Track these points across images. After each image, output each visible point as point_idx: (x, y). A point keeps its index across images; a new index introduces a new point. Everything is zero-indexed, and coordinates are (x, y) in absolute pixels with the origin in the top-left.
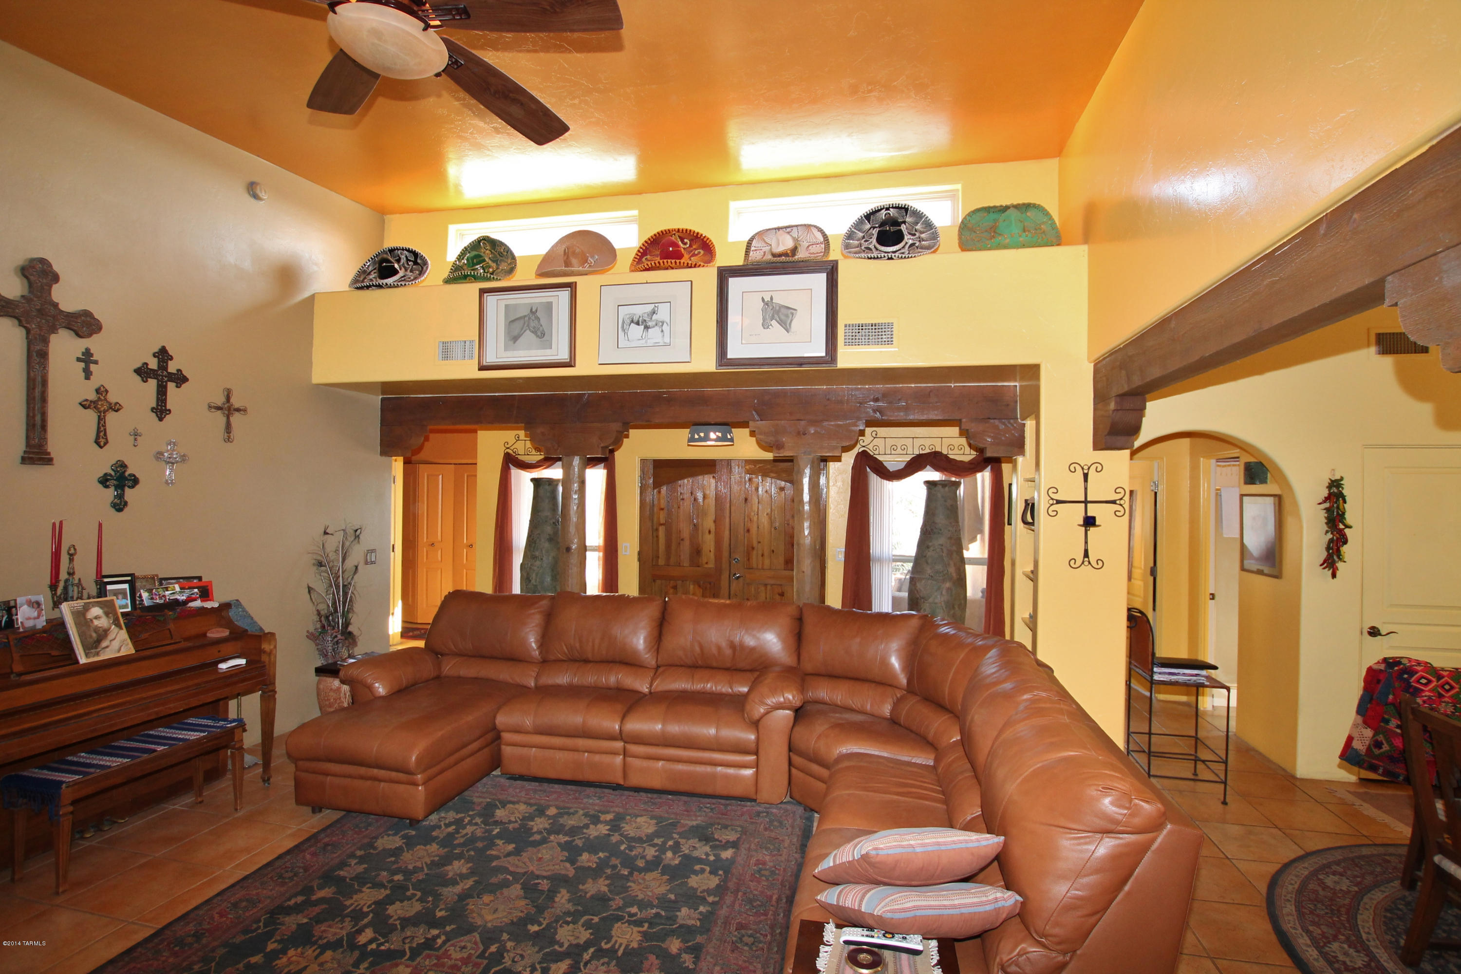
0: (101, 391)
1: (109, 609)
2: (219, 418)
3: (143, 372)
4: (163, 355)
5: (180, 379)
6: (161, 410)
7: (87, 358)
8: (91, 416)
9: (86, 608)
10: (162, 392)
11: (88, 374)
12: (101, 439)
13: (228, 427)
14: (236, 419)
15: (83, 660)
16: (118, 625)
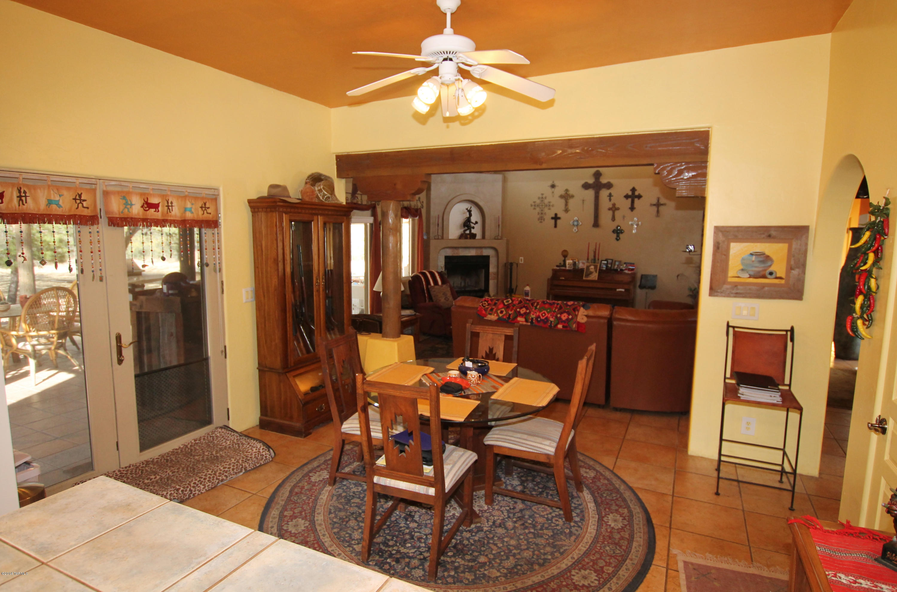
0: (614, 205)
1: (596, 267)
2: (655, 208)
3: (627, 197)
4: (633, 190)
5: (639, 197)
6: (632, 208)
7: (610, 195)
8: (611, 212)
9: (590, 266)
10: (633, 202)
11: (610, 200)
12: (613, 219)
13: (658, 211)
14: (661, 208)
15: (584, 278)
16: (596, 271)
